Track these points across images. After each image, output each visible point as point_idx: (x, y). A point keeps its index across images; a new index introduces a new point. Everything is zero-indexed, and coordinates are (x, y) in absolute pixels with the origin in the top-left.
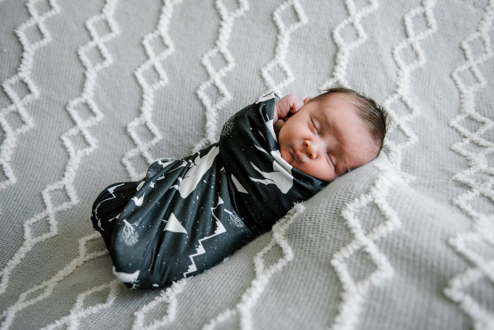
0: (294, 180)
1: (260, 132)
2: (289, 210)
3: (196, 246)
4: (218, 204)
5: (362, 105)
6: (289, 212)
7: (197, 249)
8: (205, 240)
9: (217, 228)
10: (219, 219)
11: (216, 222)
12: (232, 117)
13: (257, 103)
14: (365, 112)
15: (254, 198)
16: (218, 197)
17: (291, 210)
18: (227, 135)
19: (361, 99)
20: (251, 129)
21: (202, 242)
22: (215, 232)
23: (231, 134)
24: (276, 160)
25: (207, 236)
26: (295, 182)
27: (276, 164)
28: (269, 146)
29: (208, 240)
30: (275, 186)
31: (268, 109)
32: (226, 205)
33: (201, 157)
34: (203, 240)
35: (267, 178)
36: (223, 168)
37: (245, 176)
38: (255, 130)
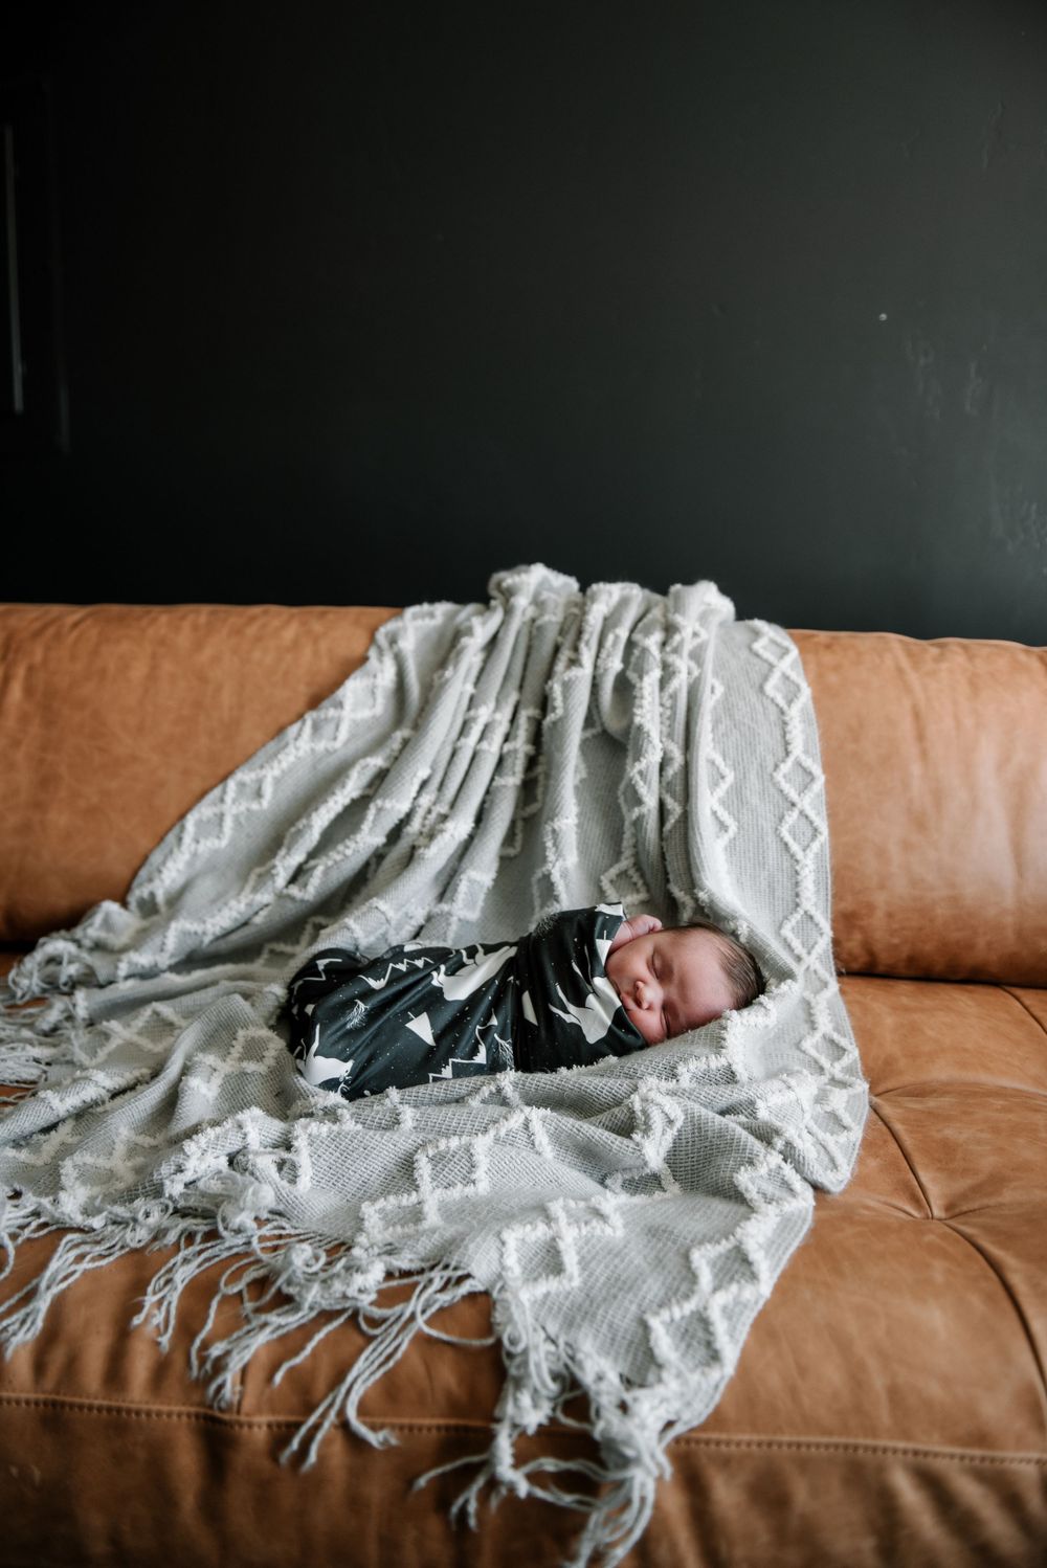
0: (610, 1027)
1: (586, 948)
3: (443, 1065)
4: (489, 1024)
7: (443, 1069)
9: (478, 1054)
10: (483, 1043)
11: (480, 1047)
13: (596, 910)
15: (543, 1034)
16: (492, 1014)
18: (539, 936)
20: (576, 940)
21: (454, 1063)
22: (474, 1058)
23: (545, 937)
24: (594, 992)
25: (462, 1059)
26: (610, 1030)
27: (591, 999)
28: (593, 970)
29: (462, 1064)
30: (579, 1028)
31: (609, 925)
32: (499, 1029)
33: (485, 954)
34: (456, 1061)
35: (572, 1015)
36: (512, 978)
37: (543, 1000)
38: (581, 943)
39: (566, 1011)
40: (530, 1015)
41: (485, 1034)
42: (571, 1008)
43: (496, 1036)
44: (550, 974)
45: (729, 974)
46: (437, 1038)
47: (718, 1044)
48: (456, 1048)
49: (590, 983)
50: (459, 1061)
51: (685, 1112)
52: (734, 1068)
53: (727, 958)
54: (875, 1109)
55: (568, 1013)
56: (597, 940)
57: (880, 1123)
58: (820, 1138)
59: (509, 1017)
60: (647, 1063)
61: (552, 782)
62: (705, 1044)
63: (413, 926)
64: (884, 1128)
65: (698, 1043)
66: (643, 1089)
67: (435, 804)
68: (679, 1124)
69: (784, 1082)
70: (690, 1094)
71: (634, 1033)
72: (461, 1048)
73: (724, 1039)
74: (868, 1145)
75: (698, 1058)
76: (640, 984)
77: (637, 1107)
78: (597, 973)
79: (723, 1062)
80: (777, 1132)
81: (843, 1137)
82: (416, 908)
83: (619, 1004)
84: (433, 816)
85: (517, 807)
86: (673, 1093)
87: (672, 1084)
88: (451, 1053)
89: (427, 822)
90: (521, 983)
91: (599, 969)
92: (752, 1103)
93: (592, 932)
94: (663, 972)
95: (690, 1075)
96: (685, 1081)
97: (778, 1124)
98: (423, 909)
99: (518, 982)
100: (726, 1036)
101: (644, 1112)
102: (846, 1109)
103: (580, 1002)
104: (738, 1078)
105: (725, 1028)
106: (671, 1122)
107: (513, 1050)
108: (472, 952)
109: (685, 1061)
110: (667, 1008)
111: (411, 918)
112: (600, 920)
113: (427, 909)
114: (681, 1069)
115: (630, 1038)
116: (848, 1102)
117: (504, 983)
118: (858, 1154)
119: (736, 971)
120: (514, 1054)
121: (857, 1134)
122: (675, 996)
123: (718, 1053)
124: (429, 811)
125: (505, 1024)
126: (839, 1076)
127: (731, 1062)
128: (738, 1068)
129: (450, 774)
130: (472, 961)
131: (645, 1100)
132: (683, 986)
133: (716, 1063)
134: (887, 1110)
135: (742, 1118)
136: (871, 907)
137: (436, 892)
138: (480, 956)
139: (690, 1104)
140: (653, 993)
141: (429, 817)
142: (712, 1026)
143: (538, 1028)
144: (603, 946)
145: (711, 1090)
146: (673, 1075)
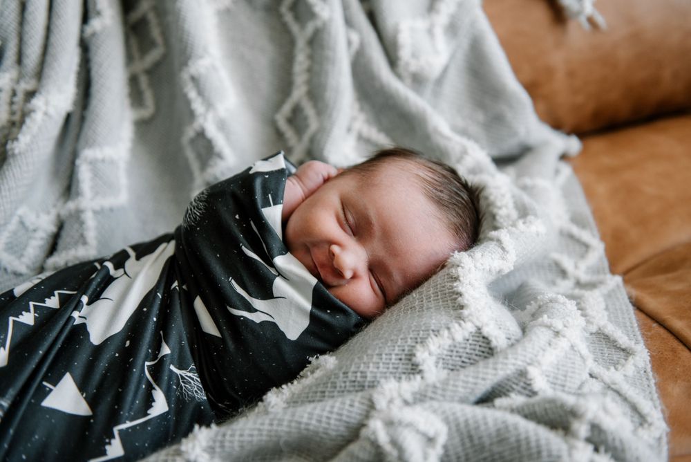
0: (311, 313)
1: (252, 223)
2: (302, 369)
3: (107, 441)
4: (160, 356)
5: (436, 178)
6: (301, 373)
7: (107, 447)
8: (128, 429)
9: (153, 404)
10: (158, 385)
11: (153, 391)
12: (203, 193)
13: (251, 172)
14: (441, 191)
15: (231, 345)
16: (161, 342)
17: (306, 369)
18: (191, 226)
19: (435, 167)
20: (237, 217)
21: (120, 431)
22: (149, 412)
23: (198, 225)
24: (280, 274)
25: (132, 420)
26: (313, 317)
27: (279, 284)
28: (269, 249)
29: (133, 428)
30: (274, 325)
31: (272, 186)
32: (176, 356)
33: (138, 258)
34: (123, 426)
35: (261, 311)
36: (176, 284)
37: (220, 304)
38: (245, 219)
39: (251, 309)
40: (208, 325)
41: (157, 371)
42: (257, 303)
43: (172, 367)
44: (218, 270)
45: (439, 202)
46: (92, 402)
47: (454, 304)
48: (120, 408)
49: (272, 265)
50: (128, 424)
51: (446, 421)
52: (486, 331)
53: (429, 183)
54: (639, 307)
55: (256, 311)
56: (263, 210)
57: (655, 325)
58: (607, 380)
59: (185, 337)
60: (375, 359)
61: (170, 18)
62: (438, 308)
63: (42, 239)
64: (662, 331)
65: (428, 308)
66: (381, 403)
67: (18, 82)
68: (442, 439)
69: (549, 327)
70: (444, 390)
71: (341, 311)
72: (127, 406)
73: (460, 294)
74: (659, 363)
75: (437, 332)
76: (335, 249)
77: (383, 438)
78: (275, 251)
79: (469, 327)
80: (574, 414)
81: (630, 368)
82: (38, 216)
83: (314, 281)
84: (20, 98)
85: (129, 58)
86: (420, 398)
87: (416, 383)
88: (115, 419)
89: (15, 107)
90: (187, 287)
91: (276, 245)
92: (522, 374)
93: (254, 202)
94: (360, 228)
95: (434, 359)
96: (433, 372)
97: (570, 400)
98: (48, 213)
99: (184, 287)
100: (461, 289)
101: (394, 443)
102: (610, 320)
103: (266, 292)
104: (494, 343)
105: (456, 279)
106: (430, 440)
107: (200, 377)
108: (120, 260)
109: (423, 342)
110: (376, 269)
111: (35, 231)
112: (258, 183)
113: (54, 212)
114: (421, 355)
115: (338, 320)
116: (607, 309)
117: (168, 293)
118: (656, 384)
119: (445, 196)
120: (203, 382)
121: (642, 356)
122: (381, 253)
123: (460, 318)
124: (14, 94)
125: (181, 348)
126: (584, 277)
127: (479, 324)
128: (490, 330)
129: (26, 38)
130: (121, 271)
131: (390, 424)
132: (387, 236)
133: (461, 332)
134: (652, 303)
135: (517, 399)
136: (549, 72)
137: (58, 188)
138: (131, 264)
139: (447, 406)
140: (353, 257)
141: (16, 99)
142: (438, 279)
143: (223, 340)
144: (273, 215)
145: (468, 375)
146: (414, 369)
